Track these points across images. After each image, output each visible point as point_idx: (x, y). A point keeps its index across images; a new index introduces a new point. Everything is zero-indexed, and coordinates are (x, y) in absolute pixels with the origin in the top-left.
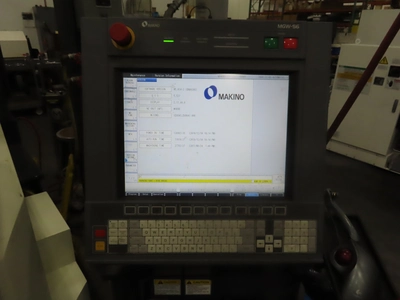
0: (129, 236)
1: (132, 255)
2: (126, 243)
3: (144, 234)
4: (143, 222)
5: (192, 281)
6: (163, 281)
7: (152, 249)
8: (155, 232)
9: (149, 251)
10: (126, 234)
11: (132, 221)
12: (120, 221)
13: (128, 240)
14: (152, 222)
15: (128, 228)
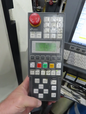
0: (68, 57)
1: (67, 64)
2: (67, 59)
3: (75, 58)
4: (76, 54)
5: (80, 79)
6: (70, 75)
7: (76, 64)
8: (79, 59)
9: (75, 65)
10: (68, 56)
11: (72, 52)
12: (67, 51)
13: (68, 59)
14: (80, 55)
15: (69, 54)
